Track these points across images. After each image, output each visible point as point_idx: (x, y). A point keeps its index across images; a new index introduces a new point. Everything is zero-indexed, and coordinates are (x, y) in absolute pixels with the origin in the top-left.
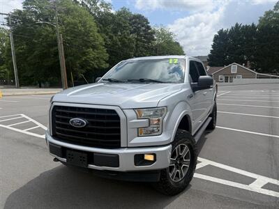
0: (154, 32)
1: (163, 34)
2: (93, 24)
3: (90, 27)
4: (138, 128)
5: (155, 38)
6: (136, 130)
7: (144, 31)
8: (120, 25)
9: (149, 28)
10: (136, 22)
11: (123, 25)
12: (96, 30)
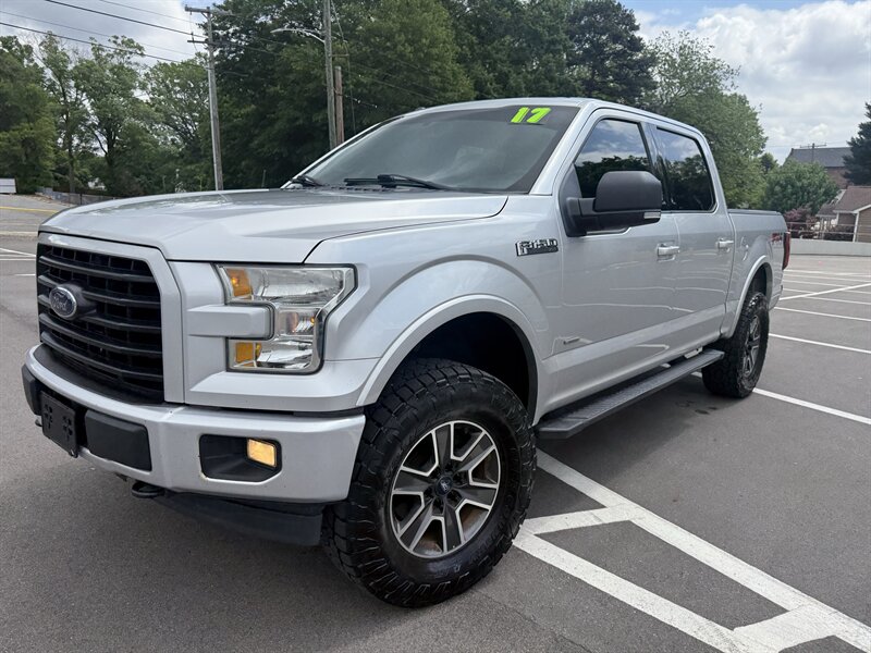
0: (652, 60)
1: (685, 65)
2: (443, 33)
3: (433, 44)
4: (227, 338)
5: (657, 78)
6: (221, 342)
7: (618, 55)
8: (536, 37)
9: (636, 45)
10: (591, 26)
11: (547, 37)
12: (452, 54)
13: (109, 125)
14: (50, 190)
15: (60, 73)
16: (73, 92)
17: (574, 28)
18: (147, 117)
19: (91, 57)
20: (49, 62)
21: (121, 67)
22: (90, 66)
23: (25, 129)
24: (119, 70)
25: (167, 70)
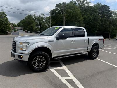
3: (77, 13)
4: (20, 48)
9: (110, 11)
13: (40, 24)
14: (33, 32)
15: (36, 19)
16: (37, 21)
17: (99, 9)
18: (45, 23)
19: (39, 16)
20: (34, 17)
21: (42, 17)
22: (39, 18)
23: (31, 25)
24: (42, 18)
25: (47, 18)
